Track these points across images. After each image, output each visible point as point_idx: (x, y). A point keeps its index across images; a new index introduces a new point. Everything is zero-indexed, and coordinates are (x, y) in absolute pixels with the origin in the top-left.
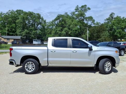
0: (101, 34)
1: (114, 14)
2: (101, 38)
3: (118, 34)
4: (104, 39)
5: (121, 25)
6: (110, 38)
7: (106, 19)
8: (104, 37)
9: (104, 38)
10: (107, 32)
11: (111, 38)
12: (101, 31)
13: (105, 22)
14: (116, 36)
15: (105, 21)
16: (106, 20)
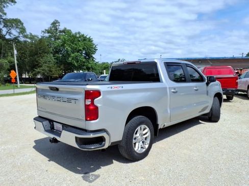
0: (41, 59)
1: (59, 23)
2: (41, 66)
3: (74, 62)
4: (48, 69)
5: (76, 45)
6: (59, 67)
7: (44, 30)
8: (47, 65)
9: (48, 67)
10: (52, 55)
11: (62, 67)
12: (40, 53)
13: (44, 37)
14: (71, 64)
15: (43, 33)
16: (45, 33)
